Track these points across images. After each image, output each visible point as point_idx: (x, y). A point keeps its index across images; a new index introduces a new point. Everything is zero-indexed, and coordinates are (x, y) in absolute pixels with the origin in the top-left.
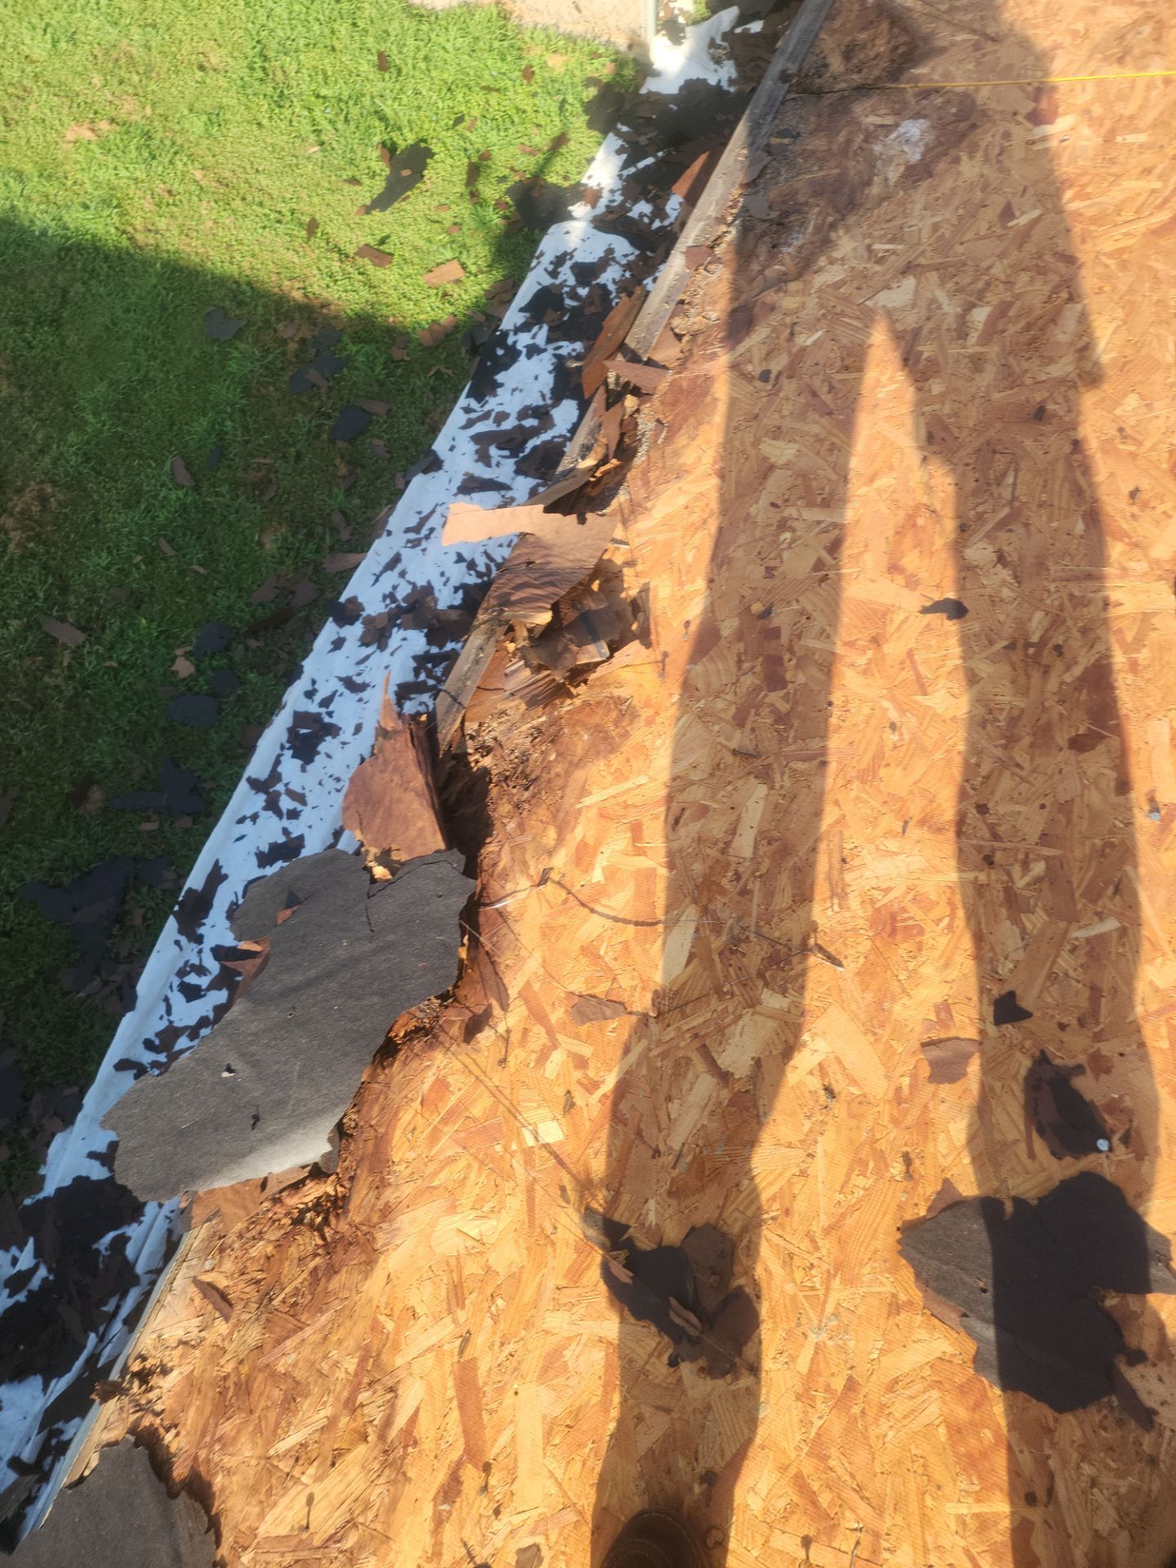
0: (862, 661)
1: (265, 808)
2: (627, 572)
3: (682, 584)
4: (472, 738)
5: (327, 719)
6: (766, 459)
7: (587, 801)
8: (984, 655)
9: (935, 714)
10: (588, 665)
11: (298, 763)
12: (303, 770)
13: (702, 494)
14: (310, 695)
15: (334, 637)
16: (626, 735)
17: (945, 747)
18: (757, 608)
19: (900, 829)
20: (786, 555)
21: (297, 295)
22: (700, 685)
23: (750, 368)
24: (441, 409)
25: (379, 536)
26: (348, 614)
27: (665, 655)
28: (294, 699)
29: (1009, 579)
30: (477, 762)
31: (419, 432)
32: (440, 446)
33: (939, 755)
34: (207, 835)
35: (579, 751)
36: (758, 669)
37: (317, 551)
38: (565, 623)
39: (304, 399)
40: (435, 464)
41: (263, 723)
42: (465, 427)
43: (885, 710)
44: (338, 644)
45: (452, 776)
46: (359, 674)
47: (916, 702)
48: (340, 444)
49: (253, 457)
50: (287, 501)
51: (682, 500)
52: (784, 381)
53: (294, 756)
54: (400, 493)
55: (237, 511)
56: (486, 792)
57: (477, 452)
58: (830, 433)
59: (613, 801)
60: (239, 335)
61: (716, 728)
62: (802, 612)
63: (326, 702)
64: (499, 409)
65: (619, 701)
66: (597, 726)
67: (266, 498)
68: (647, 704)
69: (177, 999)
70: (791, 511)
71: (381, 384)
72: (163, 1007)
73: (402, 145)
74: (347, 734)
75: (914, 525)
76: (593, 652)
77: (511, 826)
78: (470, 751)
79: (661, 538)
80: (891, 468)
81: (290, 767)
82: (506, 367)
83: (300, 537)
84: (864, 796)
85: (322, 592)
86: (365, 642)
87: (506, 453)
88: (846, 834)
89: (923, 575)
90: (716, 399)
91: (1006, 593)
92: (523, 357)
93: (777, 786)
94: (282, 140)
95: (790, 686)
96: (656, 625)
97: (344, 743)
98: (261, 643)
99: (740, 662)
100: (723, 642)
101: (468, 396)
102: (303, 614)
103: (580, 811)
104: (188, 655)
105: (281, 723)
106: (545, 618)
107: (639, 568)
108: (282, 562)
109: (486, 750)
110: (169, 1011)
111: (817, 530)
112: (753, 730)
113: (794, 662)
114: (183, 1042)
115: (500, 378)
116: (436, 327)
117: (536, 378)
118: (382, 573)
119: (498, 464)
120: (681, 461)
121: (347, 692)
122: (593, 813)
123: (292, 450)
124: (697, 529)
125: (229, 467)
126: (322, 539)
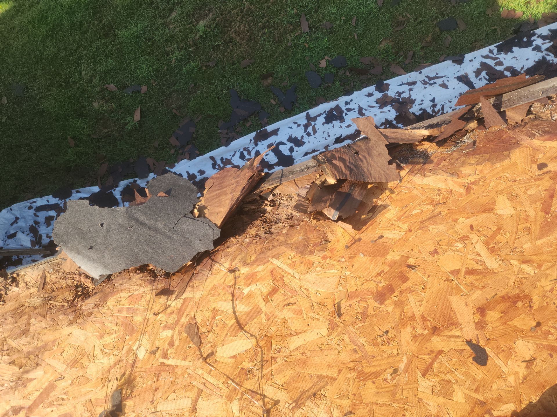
0: (419, 331)
1: (304, 126)
2: (387, 192)
3: (399, 219)
4: (274, 195)
5: (344, 115)
6: (494, 204)
7: (275, 261)
8: (467, 392)
9: (416, 388)
10: (326, 216)
11: (324, 120)
12: (323, 124)
13: (451, 191)
14: (347, 103)
15: (371, 92)
16: (312, 253)
17: (402, 406)
18: (411, 261)
19: (346, 412)
20: (448, 253)
22: (356, 266)
23: (540, 156)
24: (482, 43)
25: (416, 71)
26: (382, 88)
27: (360, 240)
28: (341, 101)
29: (521, 376)
30: (266, 205)
31: (467, 46)
32: (468, 57)
33: (395, 405)
34: (284, 119)
35: (293, 241)
36: (381, 285)
37: (394, 60)
38: (340, 190)
39: (442, 4)
40: (459, 61)
41: (327, 100)
42: (484, 57)
43: (401, 361)
44: (370, 95)
46: (366, 110)
47: (416, 373)
48: (437, 29)
49: (407, 11)
50: (402, 35)
51: (441, 185)
52: (547, 177)
53: (325, 118)
54: (439, 62)
55: (384, 26)
56: (256, 219)
57: (478, 69)
58: (535, 222)
59: (280, 271)
61: (340, 289)
62: (424, 284)
63: (349, 110)
64: (502, 60)
65: (325, 238)
66: (309, 238)
67: (397, 29)
68: (331, 251)
69: (238, 155)
70: (474, 237)
71: (472, 19)
72: (233, 153)
74: (344, 125)
75: (515, 303)
76: (332, 213)
77: (247, 240)
78: (269, 199)
79: (415, 192)
80: (540, 266)
81: (321, 120)
82: (521, 46)
83: (394, 51)
84: (351, 382)
85: (382, 74)
86: (377, 102)
87: (487, 77)
88: (328, 387)
89: (489, 328)
90: (509, 156)
91: (511, 379)
92: (531, 48)
93: (331, 337)
95: (383, 306)
96: (371, 224)
97: (341, 127)
98: (350, 75)
99: (379, 274)
100: (383, 259)
101: (496, 47)
102: (370, 76)
103: (269, 261)
104: (328, 61)
105: (332, 104)
106: (332, 181)
107: (393, 196)
108: (380, 55)
109: (273, 204)
110: (233, 156)
111: (474, 257)
112: (350, 306)
113: (396, 299)
114: (229, 167)
115: (515, 49)
116: (512, 13)
117: (527, 60)
118: (405, 84)
119: (480, 79)
120: (462, 169)
121: (357, 112)
122: (271, 267)
123: (421, 19)
124: (431, 204)
125: (397, 9)
126: (399, 57)
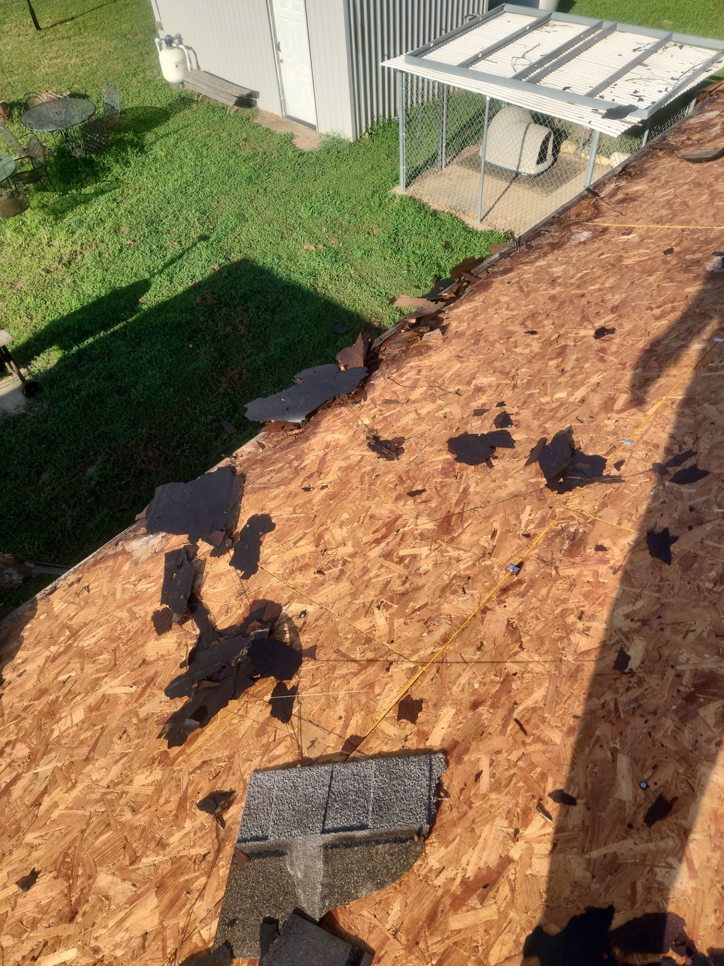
0: (502, 342)
3: (459, 324)
4: (382, 351)
7: (409, 364)
10: (424, 332)
13: (476, 305)
16: (427, 352)
18: (479, 330)
21: (376, 324)
27: (447, 337)
30: (380, 356)
35: (411, 355)
36: (472, 342)
38: (421, 322)
43: (503, 351)
45: (372, 358)
51: (470, 307)
52: (514, 284)
56: (381, 362)
59: (416, 365)
60: (346, 333)
61: (453, 352)
65: (429, 342)
66: (419, 350)
68: (436, 347)
70: (500, 311)
73: (444, 277)
76: (426, 330)
77: (384, 369)
78: (380, 353)
80: (534, 304)
89: (530, 325)
94: (392, 266)
96: (448, 331)
103: (405, 366)
106: (415, 321)
109: (384, 355)
112: (463, 353)
120: (474, 299)
122: (409, 367)
124: (470, 313)
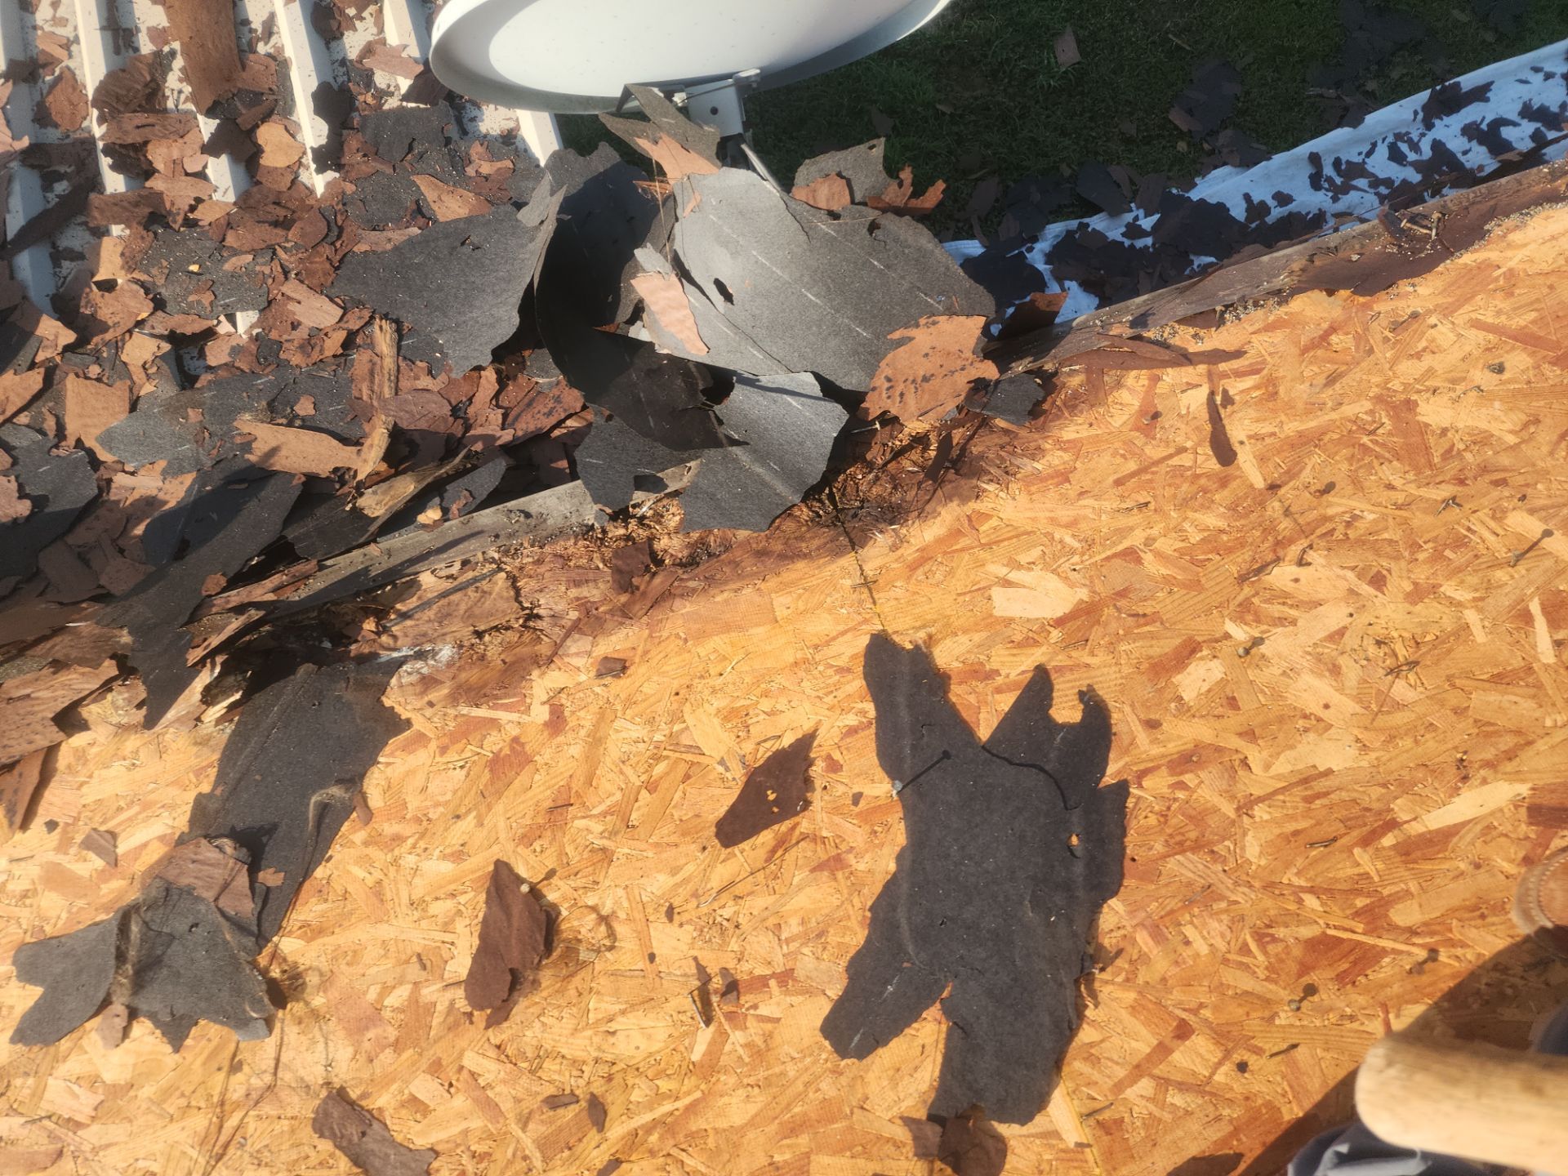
1: (1564, 76)
72: (1367, 147)
114: (1362, 183)
